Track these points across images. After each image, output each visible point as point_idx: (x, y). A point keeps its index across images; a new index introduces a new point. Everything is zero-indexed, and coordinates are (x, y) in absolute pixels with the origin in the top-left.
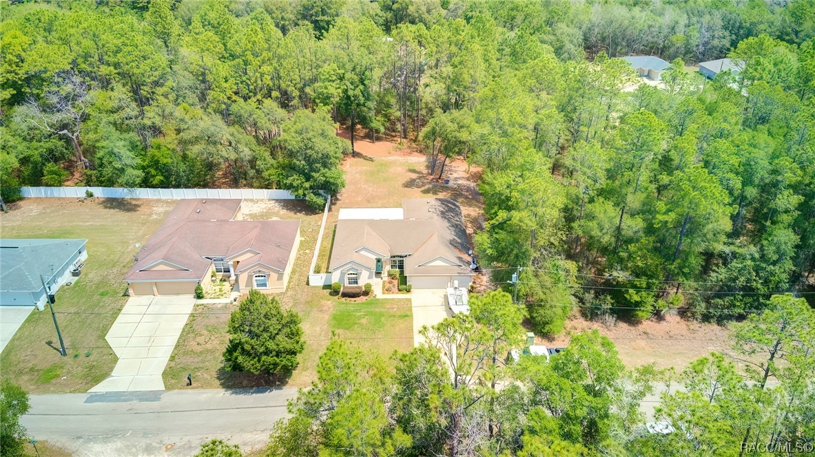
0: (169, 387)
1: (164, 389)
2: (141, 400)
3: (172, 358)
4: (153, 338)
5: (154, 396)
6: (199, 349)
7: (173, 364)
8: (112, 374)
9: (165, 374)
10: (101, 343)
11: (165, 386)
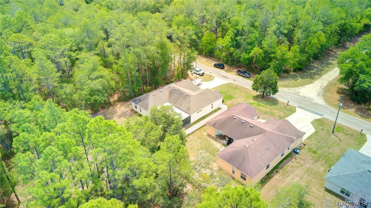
0: (295, 108)
1: (297, 108)
2: (305, 108)
3: (291, 114)
4: (296, 122)
5: (300, 107)
6: (280, 112)
7: (291, 113)
8: (313, 120)
9: (295, 112)
10: (318, 130)
11: (296, 108)
